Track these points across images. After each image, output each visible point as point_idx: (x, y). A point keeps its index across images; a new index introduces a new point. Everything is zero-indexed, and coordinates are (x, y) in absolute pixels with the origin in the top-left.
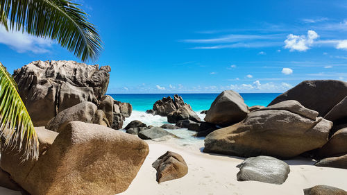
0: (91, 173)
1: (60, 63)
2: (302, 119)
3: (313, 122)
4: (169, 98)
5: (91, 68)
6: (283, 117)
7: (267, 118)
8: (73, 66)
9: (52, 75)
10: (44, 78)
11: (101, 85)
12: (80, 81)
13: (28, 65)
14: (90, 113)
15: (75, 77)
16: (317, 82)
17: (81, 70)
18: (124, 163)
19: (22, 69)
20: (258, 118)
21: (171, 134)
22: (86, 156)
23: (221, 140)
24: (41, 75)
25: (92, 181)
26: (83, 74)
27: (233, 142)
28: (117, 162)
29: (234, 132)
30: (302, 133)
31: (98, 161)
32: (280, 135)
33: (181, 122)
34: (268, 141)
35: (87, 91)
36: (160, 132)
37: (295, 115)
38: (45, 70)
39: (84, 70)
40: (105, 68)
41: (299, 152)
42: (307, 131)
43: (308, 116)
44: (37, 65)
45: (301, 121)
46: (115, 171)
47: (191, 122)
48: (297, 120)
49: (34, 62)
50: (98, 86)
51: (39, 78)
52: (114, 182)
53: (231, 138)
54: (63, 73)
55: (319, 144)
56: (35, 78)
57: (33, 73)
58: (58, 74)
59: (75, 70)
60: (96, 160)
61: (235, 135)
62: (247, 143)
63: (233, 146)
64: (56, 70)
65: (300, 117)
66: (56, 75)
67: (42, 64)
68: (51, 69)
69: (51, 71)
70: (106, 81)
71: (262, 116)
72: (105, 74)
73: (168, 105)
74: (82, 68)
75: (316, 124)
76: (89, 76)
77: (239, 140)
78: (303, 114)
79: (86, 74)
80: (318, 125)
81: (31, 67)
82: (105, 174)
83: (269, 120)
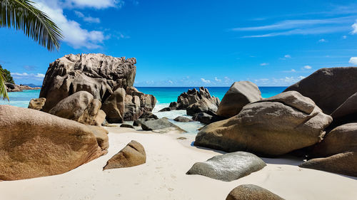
0: (20, 154)
1: (89, 56)
2: (294, 112)
3: (305, 116)
4: (194, 91)
5: (117, 60)
6: (274, 109)
7: (258, 111)
8: (100, 59)
9: (80, 67)
10: (73, 71)
11: (125, 77)
12: (104, 73)
13: (60, 59)
14: (85, 102)
15: (100, 69)
16: (336, 71)
17: (106, 62)
18: (59, 148)
19: (55, 62)
20: (249, 111)
21: (175, 126)
22: (14, 137)
23: (209, 133)
24: (71, 67)
25: (22, 162)
26: (108, 66)
27: (221, 135)
28: (51, 145)
29: (224, 125)
30: (292, 128)
31: (27, 143)
32: (268, 131)
33: (197, 115)
34: (254, 135)
35: (100, 82)
36: (164, 124)
37: (287, 107)
38: (74, 63)
39: (109, 62)
40: (130, 61)
41: (287, 150)
42: (298, 126)
43: (302, 109)
44: (68, 58)
45: (292, 115)
46: (49, 154)
47: (206, 115)
48: (289, 113)
49: (66, 56)
50: (121, 77)
51: (68, 71)
52: (48, 164)
53: (219, 132)
54: (90, 65)
55: (309, 142)
56: (65, 70)
57: (63, 66)
58: (85, 66)
59: (102, 62)
60: (25, 142)
61: (223, 128)
62: (233, 138)
63: (219, 140)
64: (83, 63)
65: (292, 110)
66: (83, 67)
67: (73, 57)
68: (79, 61)
69: (79, 64)
70: (130, 73)
71: (254, 109)
72: (130, 66)
73: (192, 98)
74: (108, 60)
75: (309, 118)
76: (114, 68)
77: (226, 134)
78: (297, 106)
79: (111, 66)
80: (311, 121)
81: (63, 60)
82: (37, 156)
83: (259, 113)
